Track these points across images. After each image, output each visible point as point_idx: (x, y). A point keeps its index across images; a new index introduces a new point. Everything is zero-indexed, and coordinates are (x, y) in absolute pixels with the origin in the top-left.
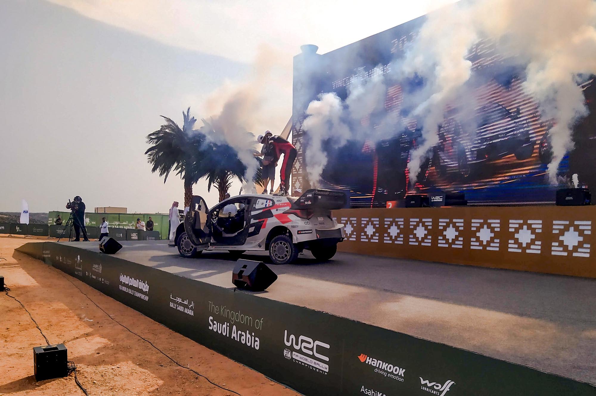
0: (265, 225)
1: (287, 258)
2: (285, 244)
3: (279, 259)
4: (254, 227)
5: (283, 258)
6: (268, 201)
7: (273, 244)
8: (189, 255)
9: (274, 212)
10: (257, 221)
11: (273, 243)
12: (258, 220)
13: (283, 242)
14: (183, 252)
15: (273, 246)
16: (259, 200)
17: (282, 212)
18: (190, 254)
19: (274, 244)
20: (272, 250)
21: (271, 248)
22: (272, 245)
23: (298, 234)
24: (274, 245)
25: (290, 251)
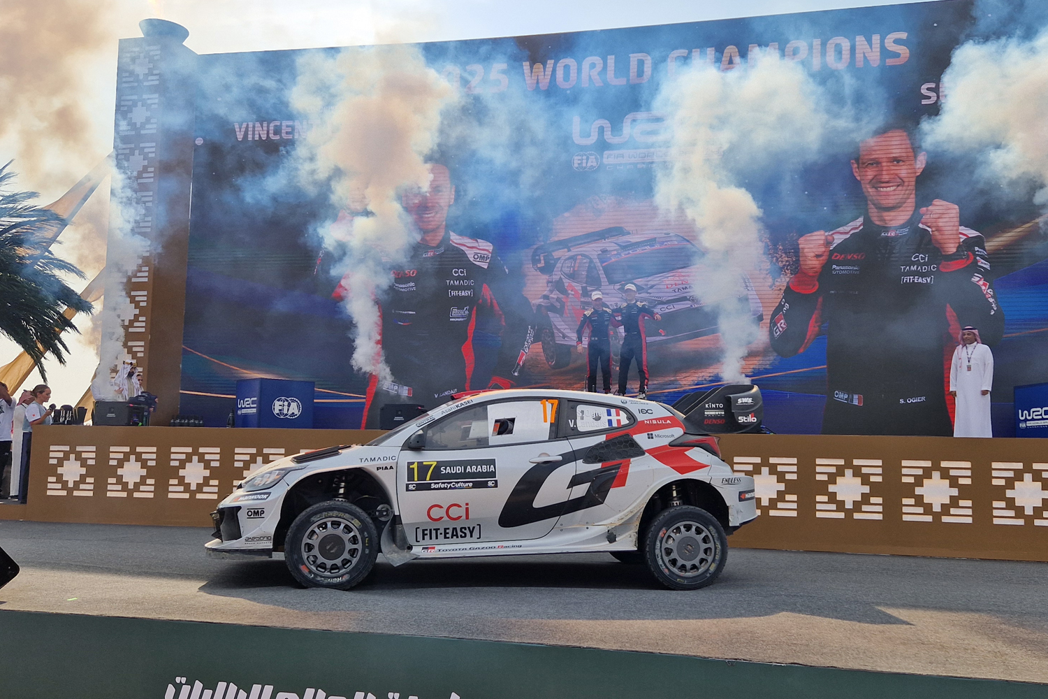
0: (625, 476)
1: (708, 569)
2: (699, 531)
3: (682, 574)
4: (589, 484)
5: (694, 567)
6: (613, 411)
8: (338, 580)
9: (641, 439)
10: (598, 466)
11: (664, 529)
12: (600, 464)
13: (695, 525)
14: (311, 572)
15: (662, 538)
16: (580, 408)
17: (667, 443)
18: (342, 576)
19: (667, 531)
20: (661, 547)
21: (658, 543)
22: (661, 534)
23: (741, 500)
24: (665, 534)
25: (716, 548)
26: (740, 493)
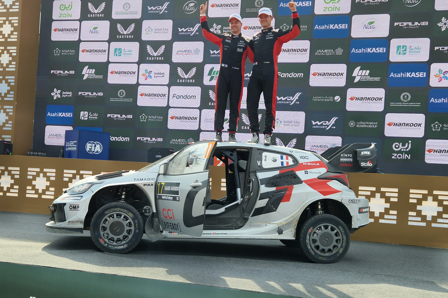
0: (290, 195)
1: (338, 251)
2: (332, 229)
3: (323, 254)
4: (268, 199)
5: (330, 250)
7: (311, 228)
8: (121, 247)
9: (301, 174)
10: (274, 189)
13: (330, 225)
14: (105, 242)
15: (311, 233)
16: (264, 154)
17: (317, 177)
18: (123, 245)
19: (313, 229)
20: (309, 238)
21: (308, 236)
22: (310, 231)
23: (360, 212)
24: (312, 231)
25: (343, 240)
26: (360, 209)
